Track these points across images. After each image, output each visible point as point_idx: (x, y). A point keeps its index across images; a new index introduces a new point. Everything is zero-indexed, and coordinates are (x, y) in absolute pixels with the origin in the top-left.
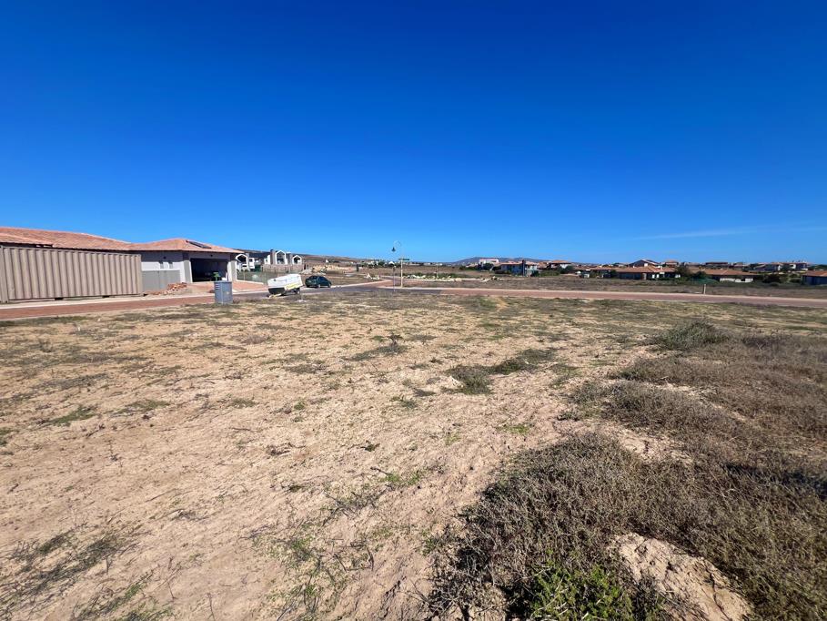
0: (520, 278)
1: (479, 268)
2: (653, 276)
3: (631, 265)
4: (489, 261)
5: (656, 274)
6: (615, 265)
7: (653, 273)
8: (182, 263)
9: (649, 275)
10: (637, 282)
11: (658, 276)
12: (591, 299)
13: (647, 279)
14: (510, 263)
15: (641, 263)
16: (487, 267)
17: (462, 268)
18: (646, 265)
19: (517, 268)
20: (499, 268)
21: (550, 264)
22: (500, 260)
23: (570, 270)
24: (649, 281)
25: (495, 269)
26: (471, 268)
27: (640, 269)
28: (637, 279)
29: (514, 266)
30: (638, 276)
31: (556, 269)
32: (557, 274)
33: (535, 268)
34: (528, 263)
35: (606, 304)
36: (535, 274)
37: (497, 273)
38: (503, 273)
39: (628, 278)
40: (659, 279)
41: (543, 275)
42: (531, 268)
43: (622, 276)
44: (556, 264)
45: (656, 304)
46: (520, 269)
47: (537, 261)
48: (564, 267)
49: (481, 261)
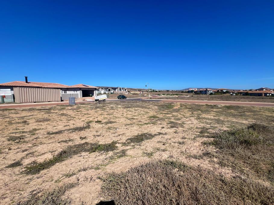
0: (205, 96)
1: (189, 92)
2: (268, 95)
3: (256, 90)
4: (193, 89)
5: (269, 94)
6: (250, 90)
7: (268, 93)
8: (79, 91)
9: (266, 94)
10: (259, 97)
11: (270, 95)
12: (223, 105)
13: (265, 96)
14: (201, 90)
15: (262, 89)
16: (192, 91)
17: (182, 92)
18: (264, 90)
19: (204, 92)
20: (197, 92)
21: (219, 90)
22: (198, 89)
23: (227, 92)
24: (265, 97)
25: (195, 92)
26: (185, 92)
27: (261, 92)
28: (259, 96)
29: (202, 91)
30: (260, 95)
31: (221, 92)
32: (221, 94)
33: (212, 92)
34: (208, 90)
35: (229, 108)
36: (211, 94)
37: (195, 94)
38: (198, 94)
39: (254, 95)
40: (271, 96)
41: (214, 94)
42: (210, 92)
43: (251, 94)
44: (221, 90)
45: (257, 108)
46: (205, 92)
47: (213, 89)
48: (224, 91)
49: (190, 89)
